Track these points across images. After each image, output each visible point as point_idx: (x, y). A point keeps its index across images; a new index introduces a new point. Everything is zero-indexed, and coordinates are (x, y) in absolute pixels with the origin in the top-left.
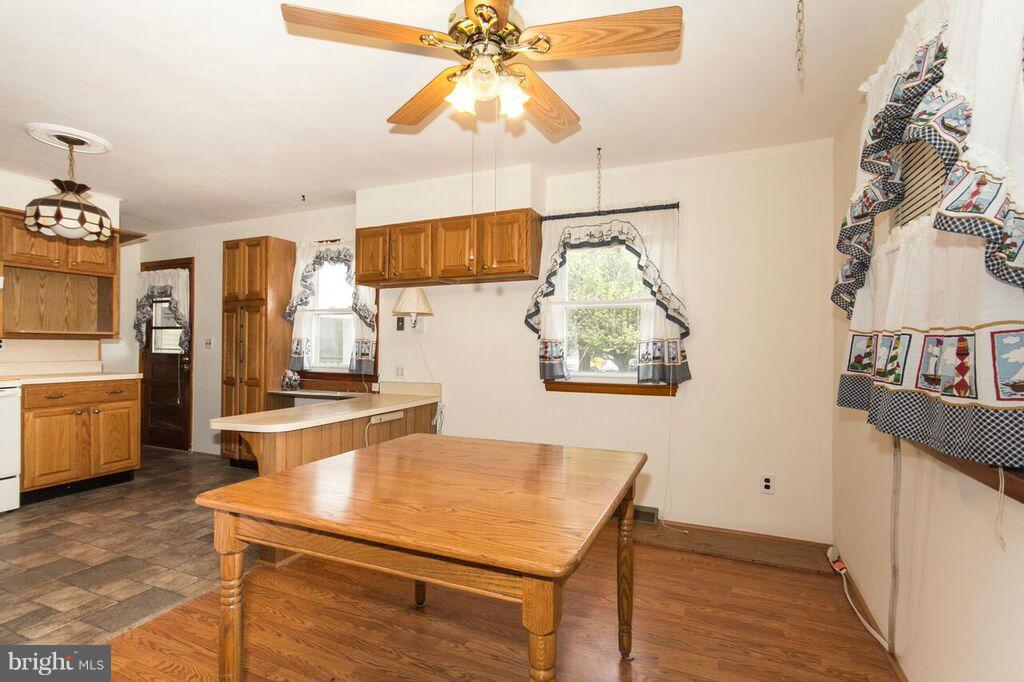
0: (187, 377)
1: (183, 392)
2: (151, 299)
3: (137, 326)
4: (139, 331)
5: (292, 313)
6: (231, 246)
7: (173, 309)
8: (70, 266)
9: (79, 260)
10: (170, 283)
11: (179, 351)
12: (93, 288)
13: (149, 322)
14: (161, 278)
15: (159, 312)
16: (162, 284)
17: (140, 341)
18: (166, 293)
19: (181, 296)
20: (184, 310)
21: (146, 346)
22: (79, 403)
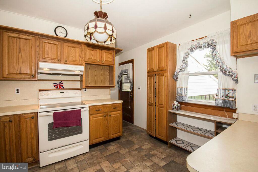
0: (132, 99)
1: (131, 104)
2: (121, 74)
3: (118, 83)
4: (119, 84)
5: (177, 76)
6: (150, 50)
7: (128, 77)
8: (102, 62)
9: (104, 60)
10: (127, 68)
11: (129, 90)
12: (108, 70)
13: (121, 81)
14: (124, 67)
15: (123, 78)
16: (125, 69)
17: (119, 87)
18: (126, 72)
19: (130, 72)
20: (131, 77)
21: (120, 89)
22: (105, 112)
